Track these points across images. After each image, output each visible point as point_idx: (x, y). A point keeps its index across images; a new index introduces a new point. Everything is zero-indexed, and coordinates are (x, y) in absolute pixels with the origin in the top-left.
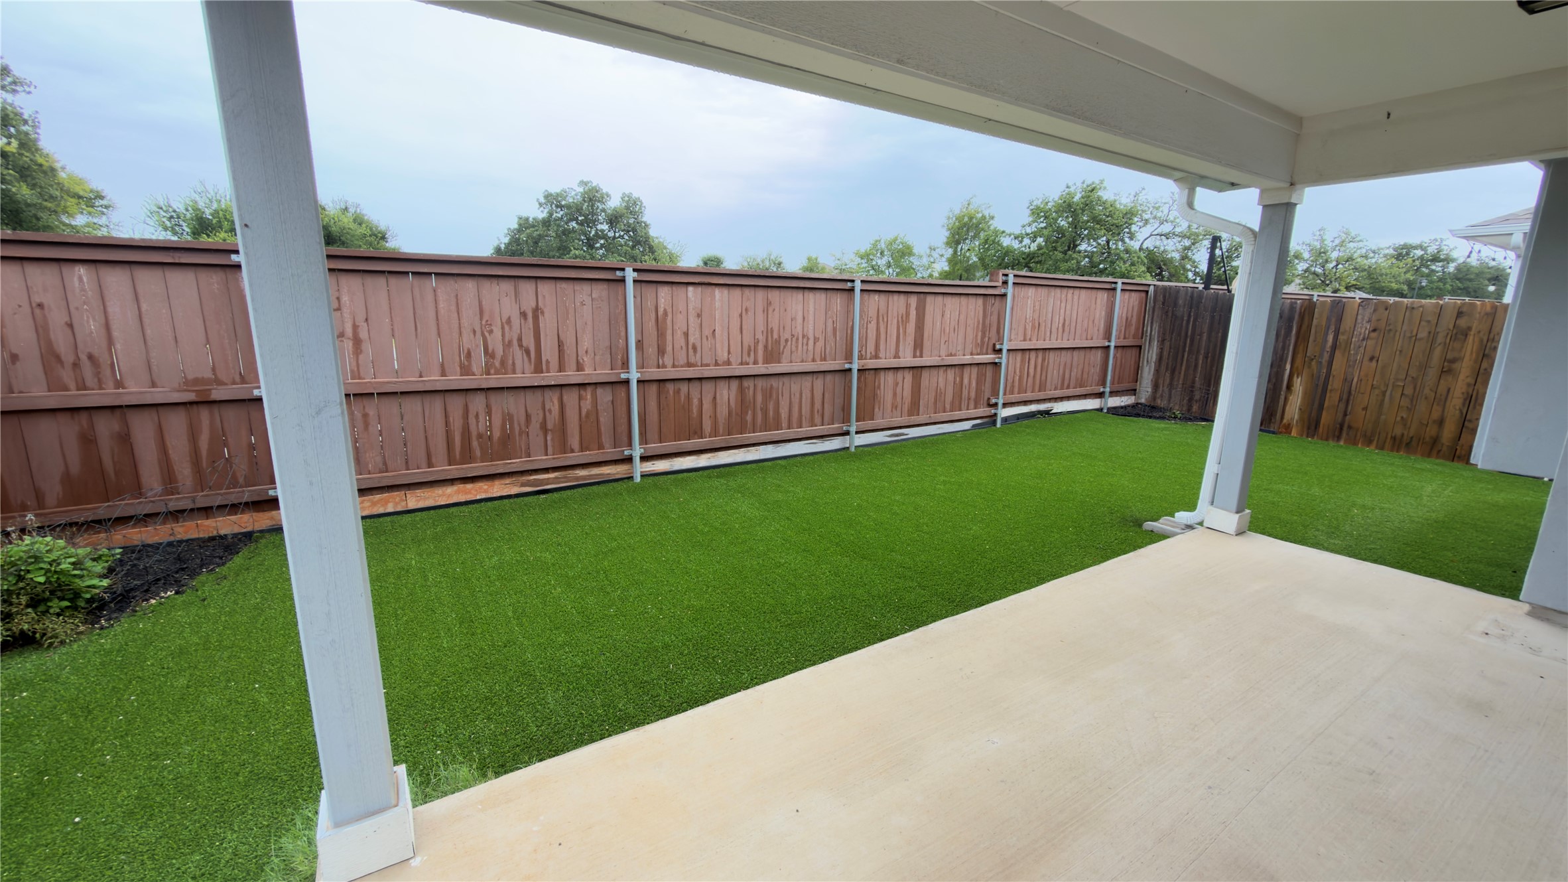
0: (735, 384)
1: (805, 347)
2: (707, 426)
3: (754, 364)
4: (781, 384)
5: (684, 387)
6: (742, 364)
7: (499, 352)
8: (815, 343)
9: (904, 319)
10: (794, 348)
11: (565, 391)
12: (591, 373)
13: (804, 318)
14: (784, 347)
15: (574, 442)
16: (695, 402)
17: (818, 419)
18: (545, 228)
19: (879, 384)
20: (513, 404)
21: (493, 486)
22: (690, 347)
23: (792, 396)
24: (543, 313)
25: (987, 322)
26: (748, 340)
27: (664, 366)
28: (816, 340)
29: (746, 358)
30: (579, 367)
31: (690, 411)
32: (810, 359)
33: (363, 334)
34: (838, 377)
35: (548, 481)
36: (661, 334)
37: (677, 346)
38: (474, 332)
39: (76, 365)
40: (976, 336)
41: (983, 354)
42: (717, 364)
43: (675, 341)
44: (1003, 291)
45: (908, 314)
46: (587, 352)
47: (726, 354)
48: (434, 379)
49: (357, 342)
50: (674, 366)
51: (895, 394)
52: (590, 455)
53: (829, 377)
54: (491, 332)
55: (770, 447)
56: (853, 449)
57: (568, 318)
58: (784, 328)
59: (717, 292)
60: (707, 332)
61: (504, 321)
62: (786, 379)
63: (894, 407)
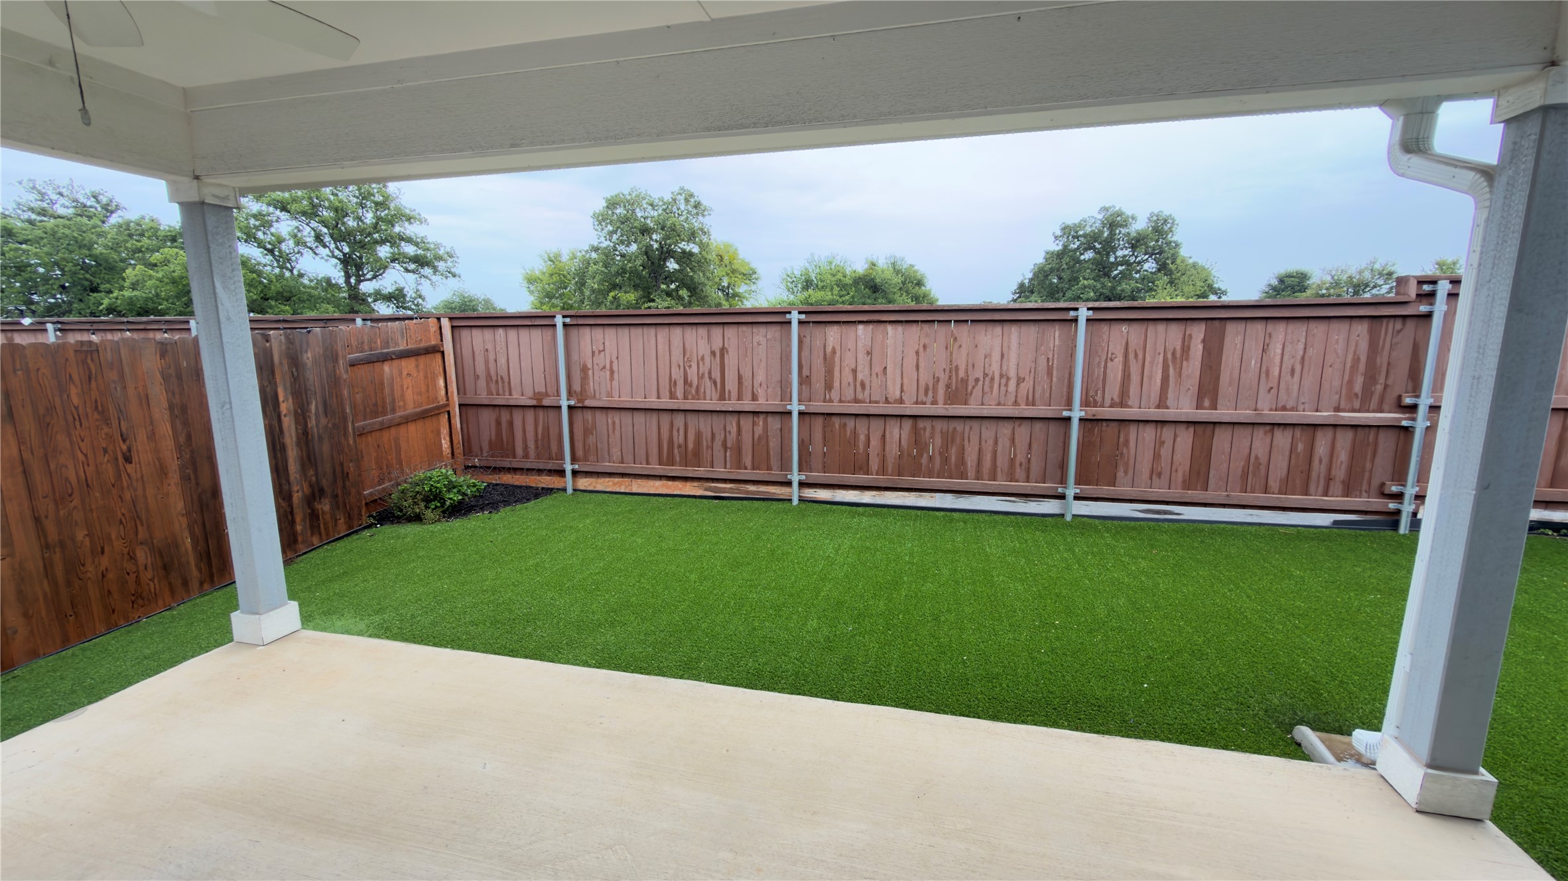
0: (907, 424)
1: (1003, 388)
2: (874, 464)
3: (932, 403)
4: (967, 428)
5: (850, 423)
6: (917, 403)
7: (695, 383)
8: (1018, 384)
9: (1178, 355)
10: (987, 389)
11: (742, 417)
12: (763, 403)
13: (1002, 356)
14: (974, 387)
15: (748, 460)
16: (862, 438)
17: (1020, 473)
18: (1059, 261)
19: (1127, 442)
20: (705, 425)
21: (685, 486)
22: (858, 384)
23: (983, 443)
24: (727, 352)
25: (1382, 360)
26: (925, 378)
27: (831, 401)
28: (1020, 380)
29: (922, 397)
30: (754, 398)
31: (855, 445)
32: (1010, 403)
33: (615, 368)
34: (1053, 427)
35: (724, 490)
36: (829, 372)
37: (845, 383)
38: (679, 366)
39: (497, 382)
40: (1351, 382)
41: (1368, 411)
42: (887, 401)
43: (843, 377)
44: (1423, 308)
45: (1186, 349)
46: (761, 385)
47: (898, 393)
48: (653, 401)
49: (612, 372)
50: (841, 401)
51: (1156, 456)
52: (758, 473)
53: (1038, 426)
54: (690, 366)
55: (949, 496)
56: (1068, 518)
57: (746, 356)
58: (973, 365)
59: (890, 328)
60: (877, 369)
61: (699, 358)
62: (975, 424)
63: (1155, 473)
